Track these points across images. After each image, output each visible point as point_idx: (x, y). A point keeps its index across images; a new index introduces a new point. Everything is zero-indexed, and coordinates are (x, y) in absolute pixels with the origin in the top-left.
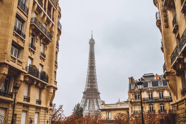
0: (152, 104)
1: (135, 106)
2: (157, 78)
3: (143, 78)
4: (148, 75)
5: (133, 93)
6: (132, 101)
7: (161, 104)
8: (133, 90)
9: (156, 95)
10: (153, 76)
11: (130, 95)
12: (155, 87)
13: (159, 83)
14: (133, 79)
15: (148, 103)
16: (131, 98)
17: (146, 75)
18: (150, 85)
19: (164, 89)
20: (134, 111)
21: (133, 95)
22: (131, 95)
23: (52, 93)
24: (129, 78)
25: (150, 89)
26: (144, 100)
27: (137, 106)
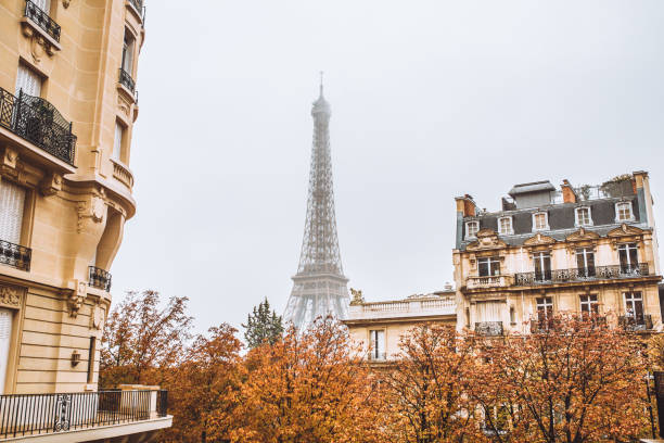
0: (548, 295)
1: (482, 306)
2: (566, 196)
3: (511, 201)
5: (473, 256)
6: (471, 285)
7: (584, 298)
8: (474, 244)
9: (563, 261)
10: (550, 191)
11: (461, 264)
12: (561, 231)
13: (576, 214)
14: (474, 205)
15: (533, 292)
16: (465, 274)
17: (525, 189)
18: (540, 225)
19: (599, 238)
20: (477, 324)
21: (472, 262)
22: (466, 262)
23: (96, 220)
24: (458, 200)
25: (540, 240)
26: (517, 280)
27: (489, 305)
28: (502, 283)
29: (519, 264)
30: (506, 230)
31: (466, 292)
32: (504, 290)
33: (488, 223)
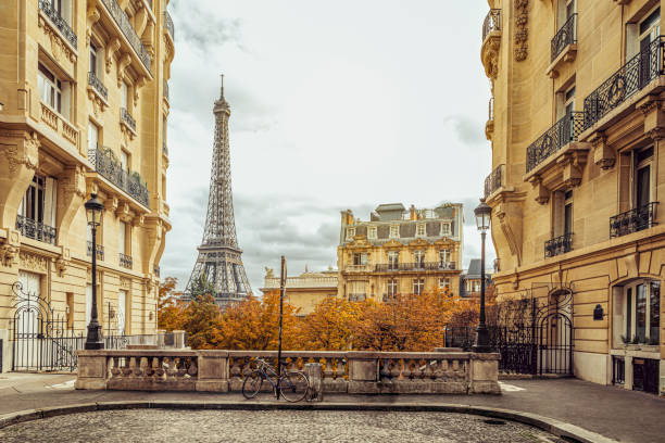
0: (395, 279)
1: (354, 284)
2: (412, 216)
3: (377, 215)
4: (391, 208)
5: (350, 252)
6: (348, 271)
7: (416, 281)
8: (352, 243)
9: (406, 258)
10: (402, 210)
11: (342, 256)
12: (407, 239)
13: (417, 228)
14: (352, 216)
15: (386, 276)
16: (345, 262)
17: (386, 208)
18: (394, 235)
19: (428, 245)
20: (350, 295)
21: (349, 255)
22: (345, 255)
23: (159, 239)
24: (342, 213)
25: (393, 244)
26: (377, 268)
27: (358, 283)
28: (368, 270)
29: (379, 258)
30: (373, 236)
31: (345, 275)
32: (369, 275)
33: (362, 231)
